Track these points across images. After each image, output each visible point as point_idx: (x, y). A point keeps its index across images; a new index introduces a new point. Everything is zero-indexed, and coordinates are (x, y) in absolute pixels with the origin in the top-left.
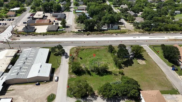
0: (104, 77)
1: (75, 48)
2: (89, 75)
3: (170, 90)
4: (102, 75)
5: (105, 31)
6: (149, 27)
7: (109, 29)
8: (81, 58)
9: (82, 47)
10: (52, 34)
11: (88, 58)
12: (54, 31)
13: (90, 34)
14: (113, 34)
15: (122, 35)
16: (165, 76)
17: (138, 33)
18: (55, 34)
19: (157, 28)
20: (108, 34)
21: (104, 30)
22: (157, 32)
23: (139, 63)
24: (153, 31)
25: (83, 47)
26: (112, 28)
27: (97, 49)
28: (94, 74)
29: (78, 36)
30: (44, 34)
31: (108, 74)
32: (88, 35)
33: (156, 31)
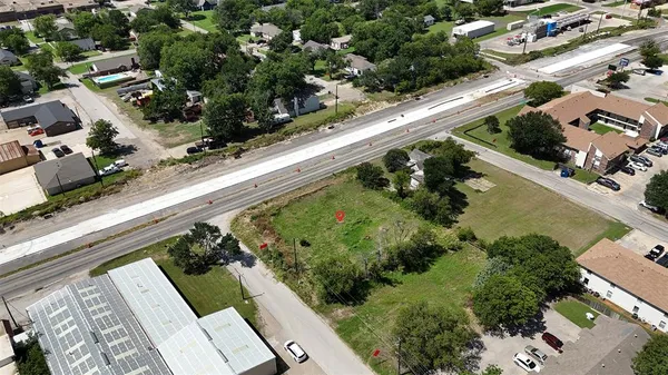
0: (435, 268)
1: (243, 214)
2: (388, 287)
3: (606, 228)
4: (424, 268)
5: (288, 127)
6: (409, 79)
7: (295, 117)
8: (304, 243)
9: (265, 206)
10: (87, 200)
11: (326, 234)
12: (82, 184)
13: (244, 151)
14: (321, 129)
15: (348, 125)
16: (566, 200)
17: (386, 105)
18: (98, 195)
19: (429, 75)
20: (304, 134)
21: (282, 123)
22: (433, 90)
23: (478, 191)
24: (421, 87)
25: (266, 203)
26: (302, 110)
27: (322, 193)
28: (396, 275)
29: (201, 170)
30: (45, 211)
31: (434, 257)
32: (237, 155)
33: (428, 85)
